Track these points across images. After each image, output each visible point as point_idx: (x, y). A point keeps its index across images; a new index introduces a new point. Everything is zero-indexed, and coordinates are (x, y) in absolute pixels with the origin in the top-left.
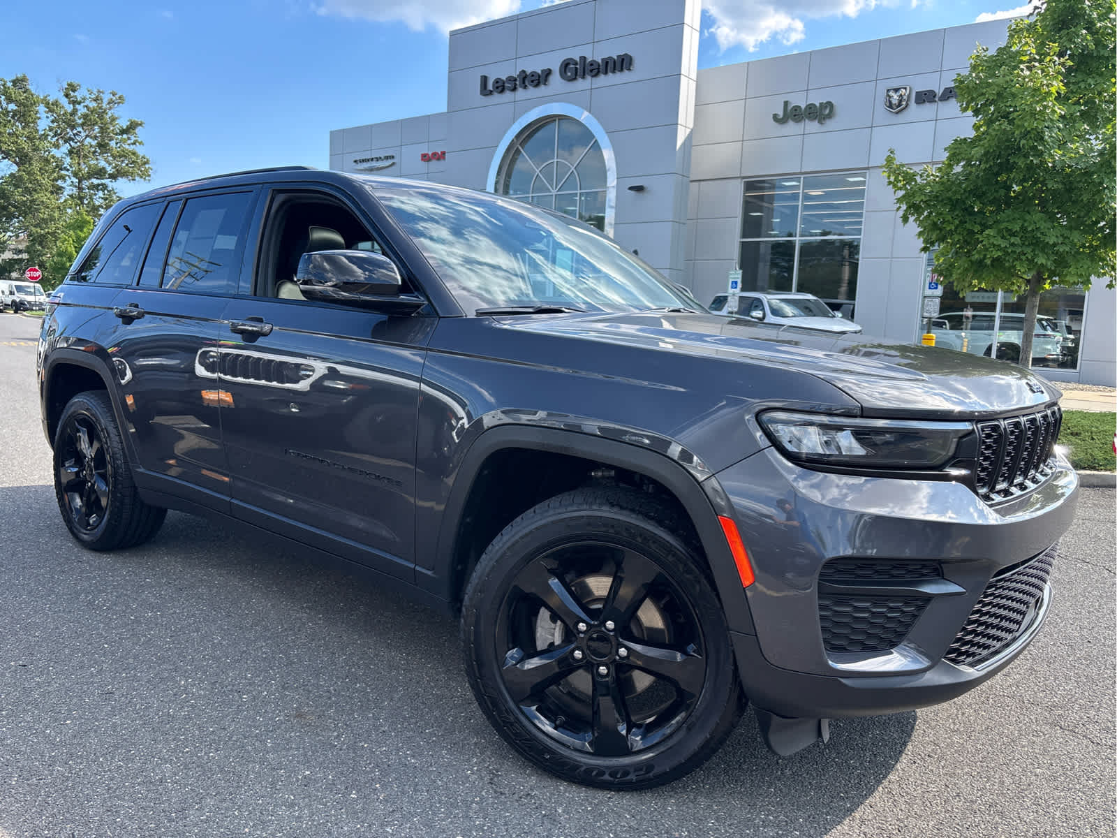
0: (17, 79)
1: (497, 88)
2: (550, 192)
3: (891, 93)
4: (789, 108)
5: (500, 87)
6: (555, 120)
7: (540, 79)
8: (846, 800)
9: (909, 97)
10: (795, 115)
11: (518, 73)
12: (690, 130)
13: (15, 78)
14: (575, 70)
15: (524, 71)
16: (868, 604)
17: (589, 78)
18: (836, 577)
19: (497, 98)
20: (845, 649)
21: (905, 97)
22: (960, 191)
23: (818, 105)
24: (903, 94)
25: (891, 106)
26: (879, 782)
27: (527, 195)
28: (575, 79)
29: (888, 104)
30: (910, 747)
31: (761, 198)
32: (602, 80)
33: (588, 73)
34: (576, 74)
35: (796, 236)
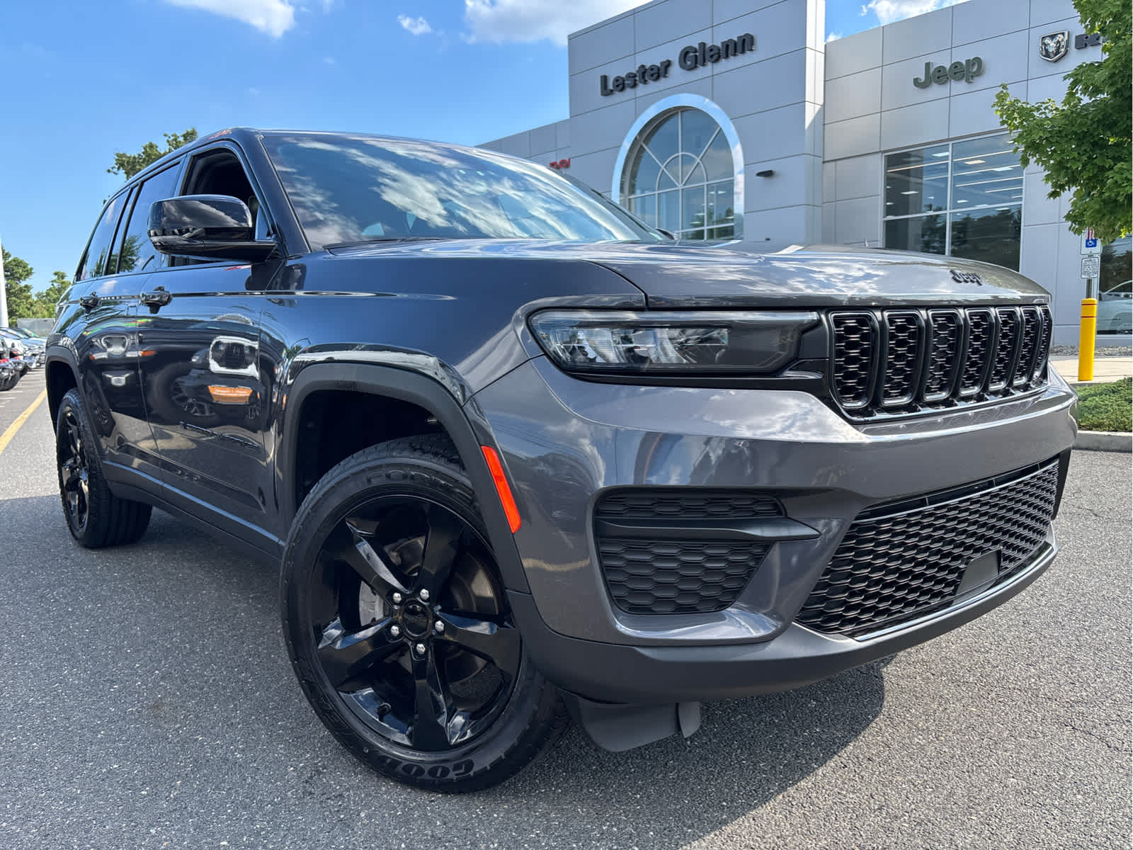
0: (188, 133)
1: (618, 86)
2: (677, 187)
3: (1047, 41)
4: (932, 70)
5: (621, 85)
6: (677, 113)
7: (659, 72)
8: (725, 810)
9: (1068, 42)
10: (939, 77)
11: (637, 69)
12: (819, 107)
13: (185, 132)
14: (695, 58)
15: (643, 66)
16: (675, 551)
17: (709, 64)
18: (627, 516)
19: (618, 97)
20: (650, 610)
21: (1063, 44)
22: (1086, 123)
23: (964, 62)
24: (1060, 40)
25: (1047, 55)
26: (782, 789)
27: (654, 193)
28: (696, 67)
29: (1044, 53)
30: (850, 747)
31: (907, 173)
32: (724, 65)
33: (709, 61)
34: (696, 62)
35: (946, 209)
